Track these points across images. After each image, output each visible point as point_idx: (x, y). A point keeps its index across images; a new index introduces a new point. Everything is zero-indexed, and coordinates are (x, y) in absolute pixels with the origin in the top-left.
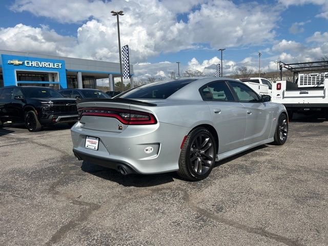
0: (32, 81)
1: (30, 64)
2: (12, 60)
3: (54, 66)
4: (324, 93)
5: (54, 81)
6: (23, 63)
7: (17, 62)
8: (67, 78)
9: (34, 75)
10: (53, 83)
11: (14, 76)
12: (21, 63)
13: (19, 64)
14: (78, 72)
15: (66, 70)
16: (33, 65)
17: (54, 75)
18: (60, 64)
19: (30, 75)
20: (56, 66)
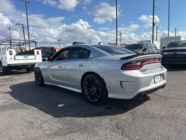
4: (35, 57)
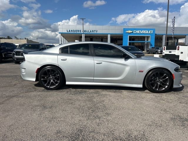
0: (138, 41)
1: (136, 32)
2: (128, 31)
3: (148, 32)
5: (148, 41)
6: (133, 32)
7: (130, 32)
8: (155, 39)
9: (140, 38)
10: (147, 42)
11: (128, 39)
12: (132, 32)
13: (131, 33)
14: (163, 35)
15: (156, 34)
16: (138, 33)
17: (148, 37)
18: (152, 31)
19: (137, 38)
20: (150, 32)
